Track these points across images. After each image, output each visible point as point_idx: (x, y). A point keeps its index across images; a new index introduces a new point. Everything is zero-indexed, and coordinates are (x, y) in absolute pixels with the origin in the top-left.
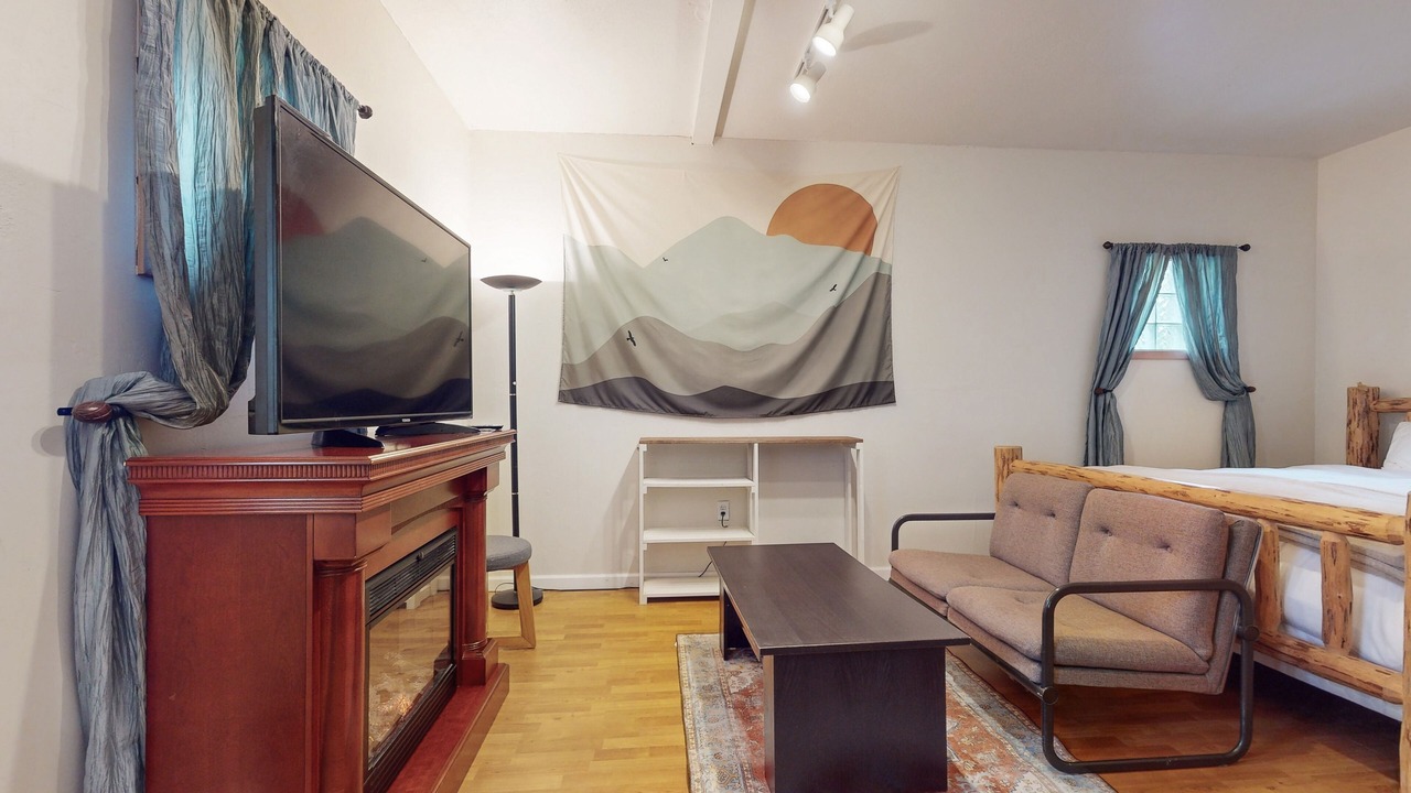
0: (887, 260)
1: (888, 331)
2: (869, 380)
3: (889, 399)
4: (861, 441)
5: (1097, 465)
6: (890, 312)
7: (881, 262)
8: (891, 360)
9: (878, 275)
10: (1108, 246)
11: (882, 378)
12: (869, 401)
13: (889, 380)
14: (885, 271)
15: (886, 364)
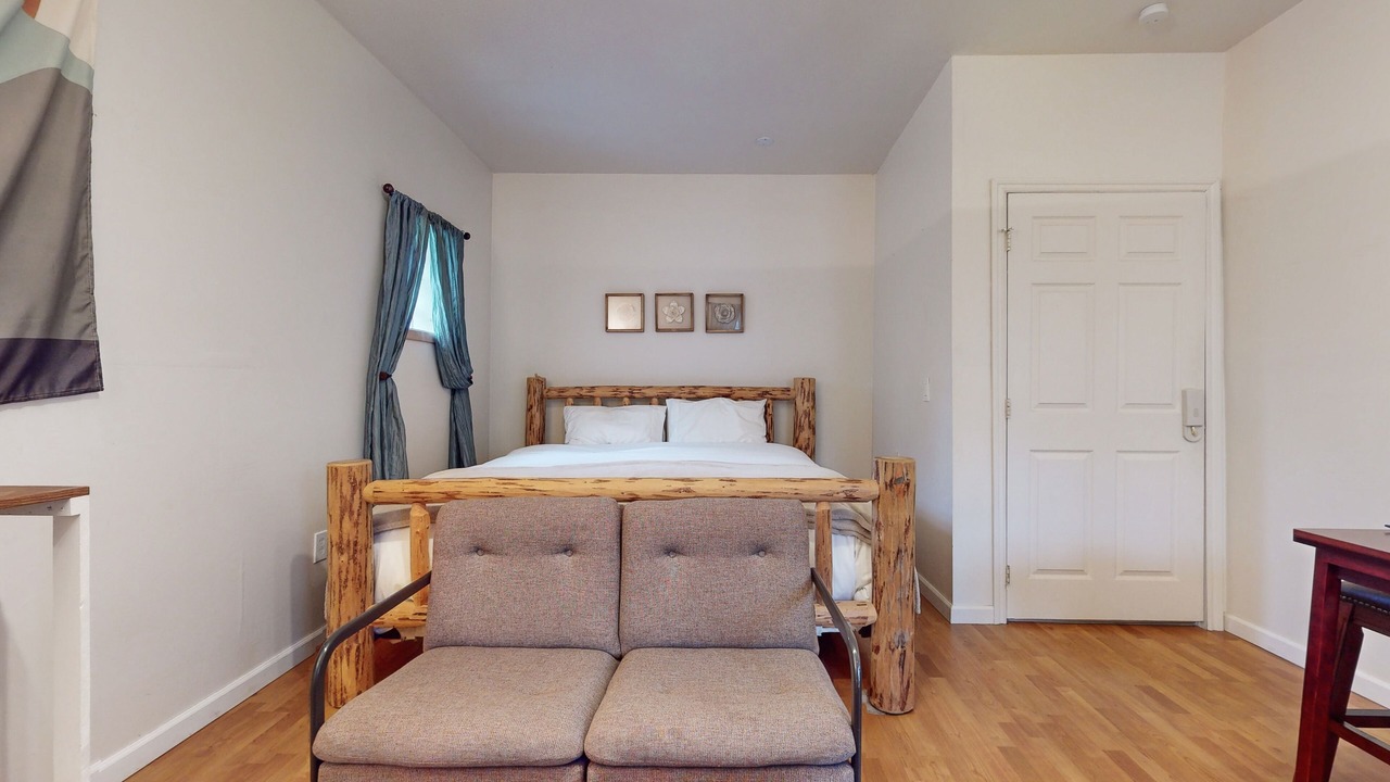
0: (81, 52)
1: (82, 222)
2: (34, 333)
3: (88, 380)
4: (84, 491)
5: (383, 478)
6: (88, 180)
7: (67, 56)
8: (90, 291)
9: (59, 83)
10: (388, 189)
11: (68, 332)
12: (29, 388)
13: (86, 337)
14: (72, 76)
15: (76, 299)
